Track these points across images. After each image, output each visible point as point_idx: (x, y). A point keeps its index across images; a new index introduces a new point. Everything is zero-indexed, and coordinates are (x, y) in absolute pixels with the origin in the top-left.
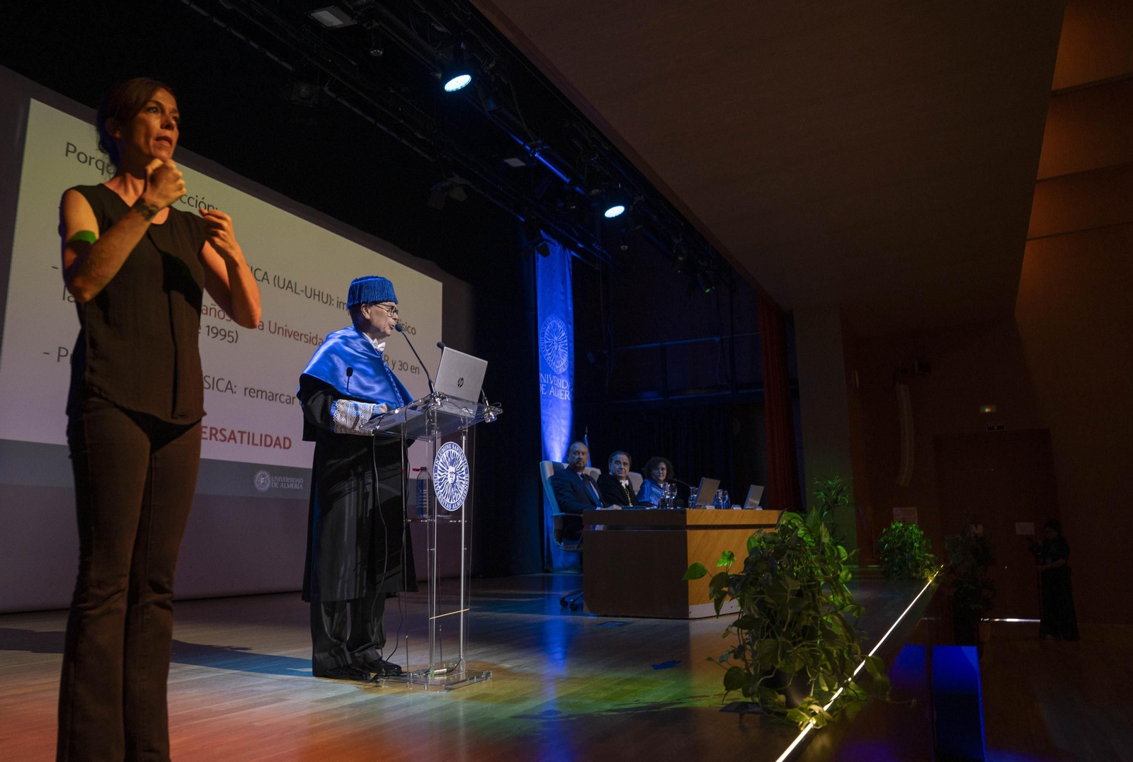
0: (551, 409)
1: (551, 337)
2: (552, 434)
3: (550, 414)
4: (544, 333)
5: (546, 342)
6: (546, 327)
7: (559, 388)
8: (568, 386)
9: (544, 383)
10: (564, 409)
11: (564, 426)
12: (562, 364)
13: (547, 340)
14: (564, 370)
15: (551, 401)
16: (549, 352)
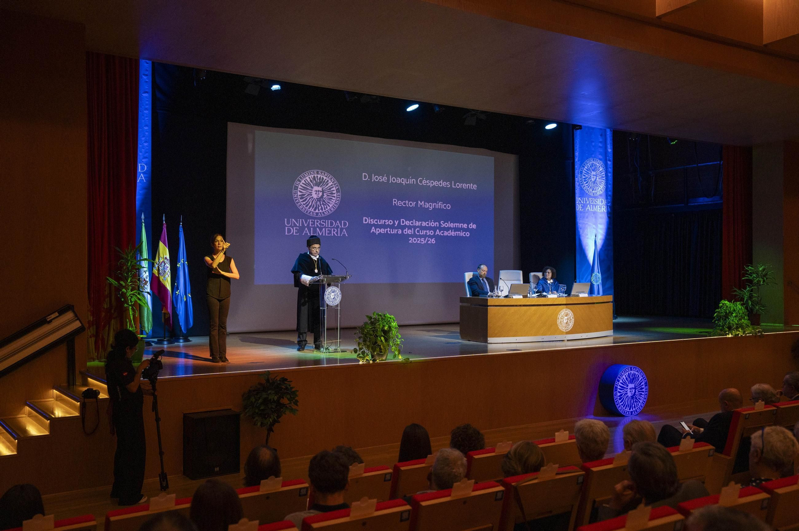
0: (587, 220)
1: (588, 173)
2: (587, 235)
3: (586, 222)
4: (582, 172)
5: (584, 177)
6: (584, 167)
7: (597, 205)
8: (604, 202)
9: (582, 204)
10: (601, 218)
11: (601, 229)
12: (600, 189)
13: (584, 176)
14: (601, 192)
15: (587, 214)
16: (587, 183)
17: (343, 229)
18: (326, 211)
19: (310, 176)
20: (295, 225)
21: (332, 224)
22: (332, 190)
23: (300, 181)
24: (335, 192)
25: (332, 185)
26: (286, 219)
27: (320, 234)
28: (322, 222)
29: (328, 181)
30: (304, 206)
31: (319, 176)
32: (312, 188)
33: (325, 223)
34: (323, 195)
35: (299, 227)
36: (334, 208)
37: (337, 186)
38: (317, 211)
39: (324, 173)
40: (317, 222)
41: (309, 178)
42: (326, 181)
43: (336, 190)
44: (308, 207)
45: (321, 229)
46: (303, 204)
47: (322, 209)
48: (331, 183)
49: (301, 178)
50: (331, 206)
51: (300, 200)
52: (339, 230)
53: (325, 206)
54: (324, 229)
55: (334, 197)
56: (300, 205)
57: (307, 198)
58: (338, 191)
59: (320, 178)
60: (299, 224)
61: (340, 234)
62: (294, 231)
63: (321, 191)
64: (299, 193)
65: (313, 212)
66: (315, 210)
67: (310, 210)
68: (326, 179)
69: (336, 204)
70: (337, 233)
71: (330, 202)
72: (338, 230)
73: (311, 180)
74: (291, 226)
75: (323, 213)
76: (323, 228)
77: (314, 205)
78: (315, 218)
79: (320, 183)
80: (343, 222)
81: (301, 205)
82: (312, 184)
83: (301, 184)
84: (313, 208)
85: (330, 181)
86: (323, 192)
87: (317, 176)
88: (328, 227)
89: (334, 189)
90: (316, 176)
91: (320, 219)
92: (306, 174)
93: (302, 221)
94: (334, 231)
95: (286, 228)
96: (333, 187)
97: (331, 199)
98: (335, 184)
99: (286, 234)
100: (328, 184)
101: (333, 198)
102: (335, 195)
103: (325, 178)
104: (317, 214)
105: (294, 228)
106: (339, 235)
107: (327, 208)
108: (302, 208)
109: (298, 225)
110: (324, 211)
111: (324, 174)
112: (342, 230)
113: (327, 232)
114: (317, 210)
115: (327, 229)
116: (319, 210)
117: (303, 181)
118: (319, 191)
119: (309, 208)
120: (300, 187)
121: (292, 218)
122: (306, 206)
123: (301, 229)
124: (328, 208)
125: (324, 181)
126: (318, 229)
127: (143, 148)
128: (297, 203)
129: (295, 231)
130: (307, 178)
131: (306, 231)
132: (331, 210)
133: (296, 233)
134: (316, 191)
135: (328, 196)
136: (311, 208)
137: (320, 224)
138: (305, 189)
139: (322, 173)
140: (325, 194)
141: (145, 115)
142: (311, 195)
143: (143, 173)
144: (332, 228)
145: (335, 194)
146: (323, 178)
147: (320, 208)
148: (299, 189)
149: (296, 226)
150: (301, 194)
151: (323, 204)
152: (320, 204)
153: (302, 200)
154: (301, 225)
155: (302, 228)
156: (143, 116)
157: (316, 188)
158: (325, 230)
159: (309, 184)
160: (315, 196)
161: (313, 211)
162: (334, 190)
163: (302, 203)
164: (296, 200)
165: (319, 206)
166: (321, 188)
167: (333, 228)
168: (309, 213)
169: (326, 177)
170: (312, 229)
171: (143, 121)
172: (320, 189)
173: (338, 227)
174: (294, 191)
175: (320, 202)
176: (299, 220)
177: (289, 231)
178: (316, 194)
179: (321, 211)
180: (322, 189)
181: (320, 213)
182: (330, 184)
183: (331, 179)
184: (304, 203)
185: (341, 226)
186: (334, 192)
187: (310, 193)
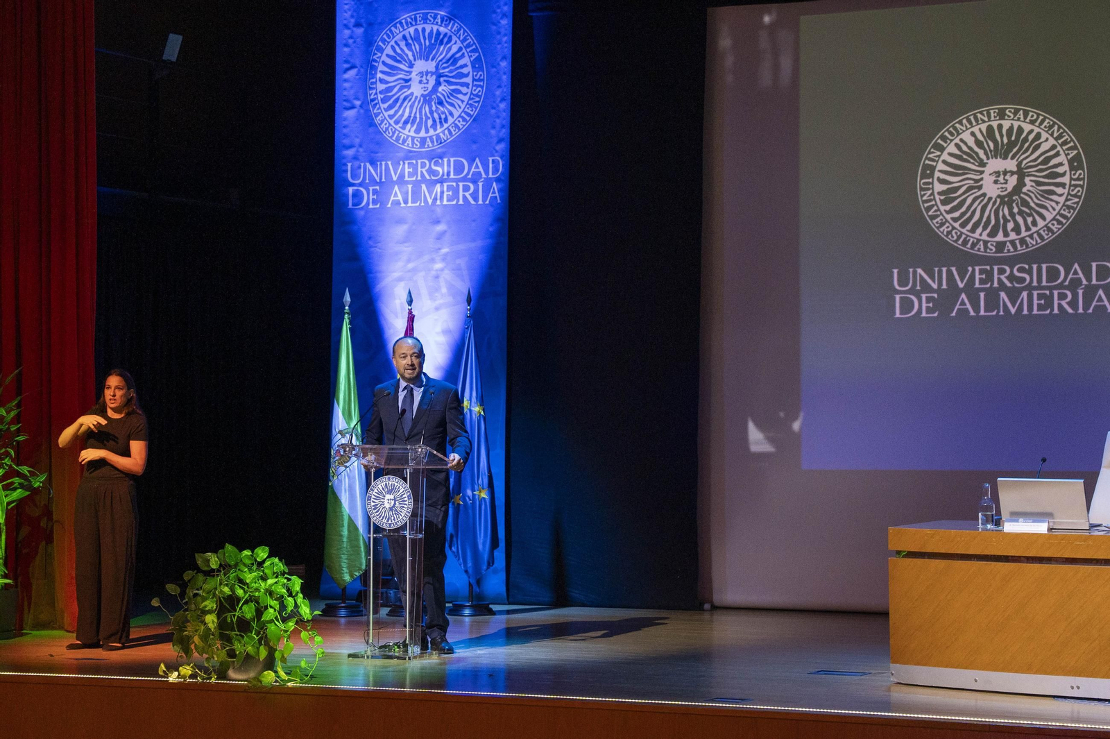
17: (1097, 288)
18: (1031, 236)
19: (976, 130)
20: (926, 288)
21: (1053, 275)
22: (1052, 163)
23: (942, 149)
24: (1066, 168)
25: (1054, 147)
26: (895, 271)
27: (1013, 311)
28: (1021, 270)
29: (1038, 136)
30: (957, 225)
31: (1006, 124)
32: (982, 164)
33: (1030, 272)
34: (1021, 184)
35: (939, 290)
36: (1059, 222)
37: (1074, 148)
38: (1000, 237)
39: (1026, 114)
40: (1002, 271)
41: (973, 134)
42: (1031, 137)
43: (1070, 162)
44: (969, 227)
45: (1014, 295)
46: (955, 220)
47: (1017, 229)
48: (1052, 141)
49: (944, 138)
50: (1049, 216)
51: (942, 208)
52: (1080, 292)
53: (1030, 220)
54: (1025, 294)
55: (1063, 185)
56: (942, 224)
57: (965, 200)
58: (1074, 164)
59: (1011, 129)
60: (940, 284)
61: (1086, 307)
62: (921, 305)
63: (1012, 173)
64: (939, 187)
65: (986, 243)
66: (993, 234)
67: (976, 235)
68: (1032, 131)
69: (1069, 207)
70: (1073, 304)
71: (1047, 204)
72: (1075, 295)
73: (979, 143)
74: (911, 291)
75: (1023, 241)
76: (1020, 291)
77: (989, 217)
78: (991, 261)
79: (1011, 145)
80: (1094, 265)
81: (945, 222)
82: (981, 153)
83: (945, 156)
84: (985, 228)
85: (1044, 135)
86: (1021, 173)
87: (1000, 127)
88: (1040, 287)
89: (1062, 158)
90: (995, 124)
91: (1011, 261)
92: (960, 123)
93: (949, 273)
94: (1062, 297)
95: (898, 297)
96: (1057, 154)
97: (1053, 193)
98: (1065, 143)
99: (898, 315)
100: (1038, 147)
101: (1059, 190)
102: (1066, 180)
103: (1027, 127)
104: (1000, 246)
105: (924, 296)
106: (1081, 311)
107: (1034, 223)
108: (949, 233)
109: (935, 286)
110: (1024, 234)
111: (1025, 117)
112: (1090, 292)
113: (1036, 302)
114: (1001, 233)
115: (1035, 293)
116: (1006, 234)
117: (952, 148)
118: (1005, 173)
119: (973, 230)
120: (941, 166)
121: (915, 267)
122: (963, 225)
123: (947, 298)
124: (1041, 223)
125: (1026, 139)
126: (1003, 295)
127: (498, 117)
128: (933, 218)
129: (924, 305)
130: (966, 136)
131: (963, 303)
132: (1050, 230)
133: (929, 310)
134: (997, 173)
135: (1039, 184)
136: (979, 230)
137: (1011, 278)
138: (957, 170)
139: (1016, 112)
140: (1027, 180)
141: (503, 31)
142: (980, 188)
143: (498, 180)
144: (1056, 287)
145: (1063, 175)
146: (1020, 130)
147: (1010, 225)
148: (937, 174)
149: (931, 290)
150: (945, 187)
151: (1021, 213)
152: (1012, 214)
153: (948, 208)
154: (944, 286)
155: (953, 291)
156: (499, 33)
157: (996, 164)
158: (1030, 297)
159: (972, 155)
160: (991, 189)
161: (984, 237)
162: (1061, 164)
163: (948, 217)
164: (928, 209)
165: (1006, 221)
166: (1014, 162)
167: (1061, 286)
168: (974, 245)
169: (1032, 122)
170: (982, 295)
171: (499, 46)
172: (1011, 165)
173: (1075, 284)
174: (920, 182)
175: (1011, 209)
176: (940, 272)
177: (907, 305)
178: (996, 182)
179: (1013, 236)
180: (1019, 165)
181: (1013, 242)
182: (1045, 147)
183: (1051, 127)
184: (956, 214)
185: (1089, 279)
186: (1060, 170)
187: (976, 181)
